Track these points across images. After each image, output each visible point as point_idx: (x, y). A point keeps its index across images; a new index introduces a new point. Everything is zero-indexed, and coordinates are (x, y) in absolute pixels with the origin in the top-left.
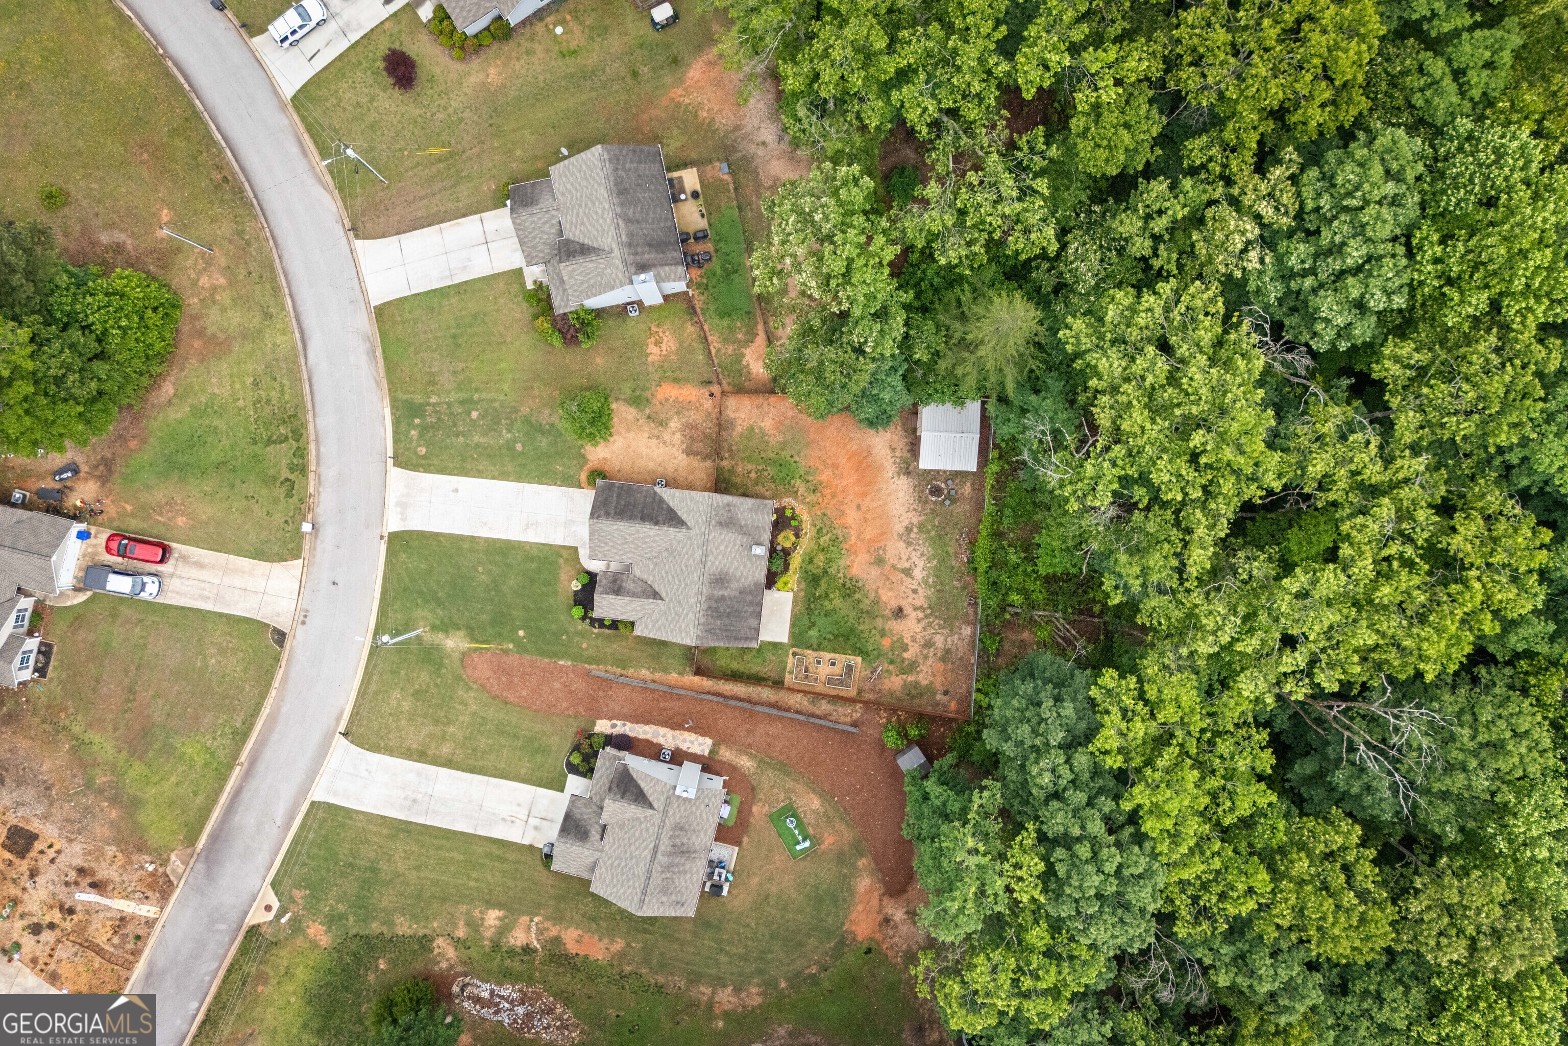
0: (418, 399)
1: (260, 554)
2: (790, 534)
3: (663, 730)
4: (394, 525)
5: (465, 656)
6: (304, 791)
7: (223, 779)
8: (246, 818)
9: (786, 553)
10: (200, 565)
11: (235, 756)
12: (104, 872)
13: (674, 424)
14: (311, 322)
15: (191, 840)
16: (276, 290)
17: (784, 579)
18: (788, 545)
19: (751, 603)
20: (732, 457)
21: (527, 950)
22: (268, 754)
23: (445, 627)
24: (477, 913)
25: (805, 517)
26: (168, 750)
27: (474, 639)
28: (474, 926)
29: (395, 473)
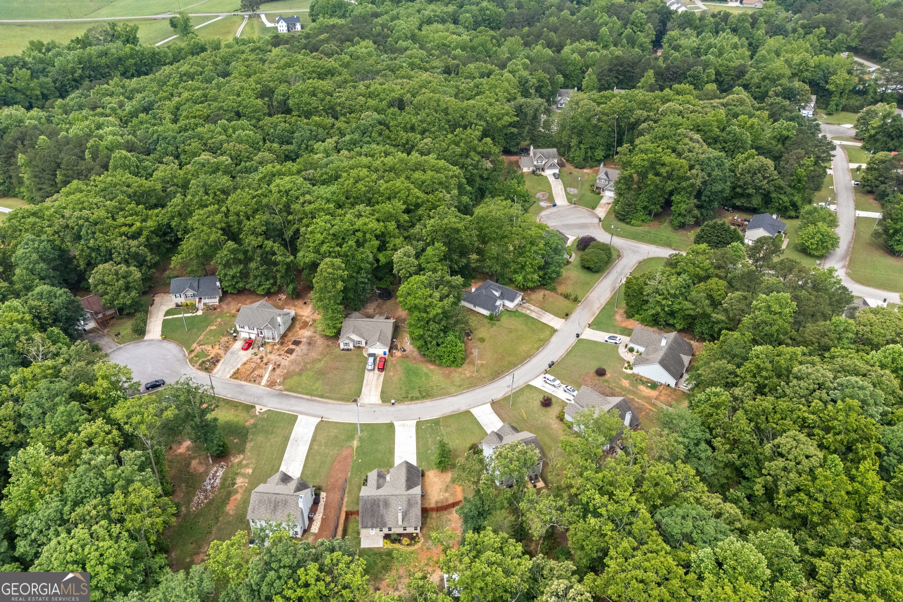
0: (441, 424)
1: (382, 392)
2: (408, 542)
3: (321, 515)
4: (396, 424)
5: (351, 447)
6: (301, 413)
7: (307, 394)
8: (293, 401)
9: (399, 541)
10: (378, 379)
11: (315, 396)
12: (278, 371)
13: (447, 495)
14: (461, 397)
15: (286, 390)
16: (469, 388)
17: (389, 542)
18: (403, 542)
19: (377, 521)
20: (437, 517)
21: (234, 484)
22: (315, 403)
23: (361, 439)
24: (251, 466)
25: (416, 547)
26: (317, 379)
27: (357, 448)
28: (247, 466)
29: (415, 422)
